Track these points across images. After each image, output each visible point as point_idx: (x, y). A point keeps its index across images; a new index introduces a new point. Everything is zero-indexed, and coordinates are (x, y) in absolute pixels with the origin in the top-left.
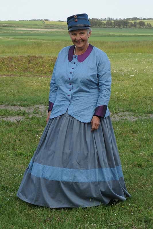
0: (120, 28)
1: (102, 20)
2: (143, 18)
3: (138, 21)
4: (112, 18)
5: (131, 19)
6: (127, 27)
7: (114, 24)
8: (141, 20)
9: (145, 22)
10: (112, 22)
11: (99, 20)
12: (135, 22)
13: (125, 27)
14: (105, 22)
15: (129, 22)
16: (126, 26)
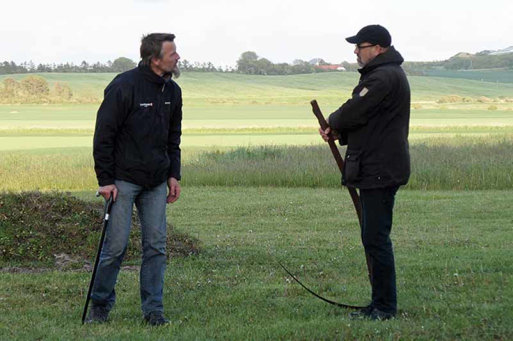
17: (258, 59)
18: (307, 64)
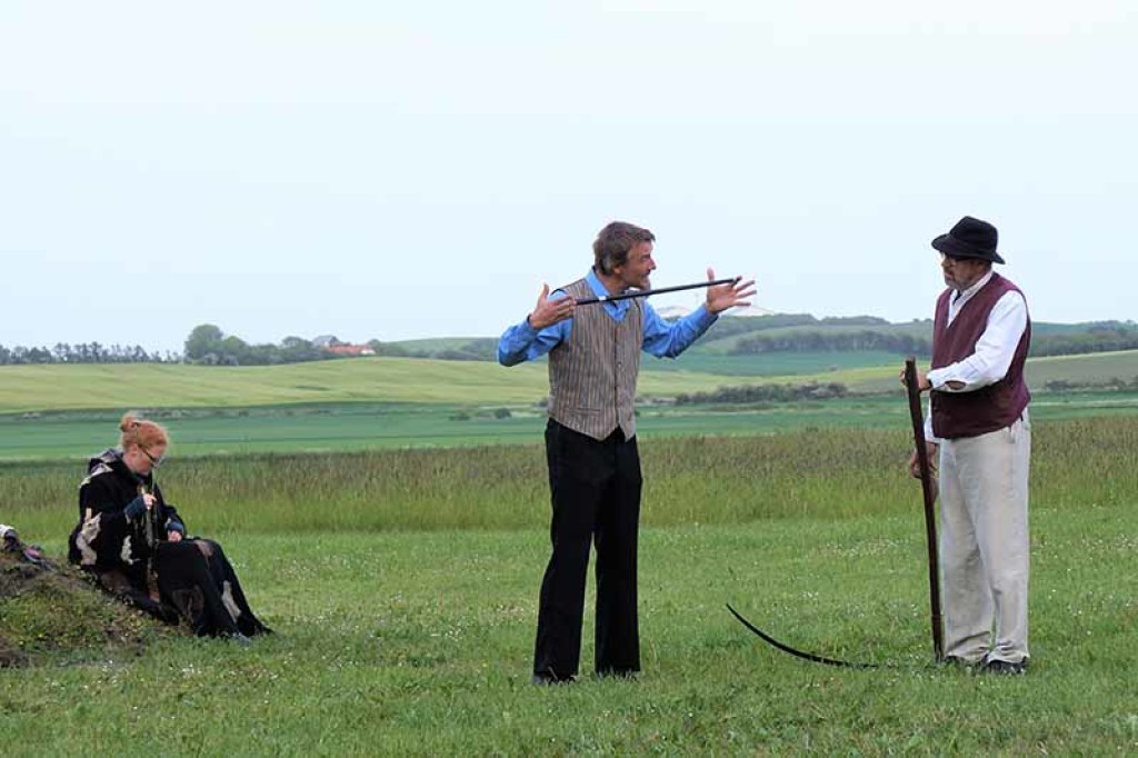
17: (223, 338)
18: (308, 344)
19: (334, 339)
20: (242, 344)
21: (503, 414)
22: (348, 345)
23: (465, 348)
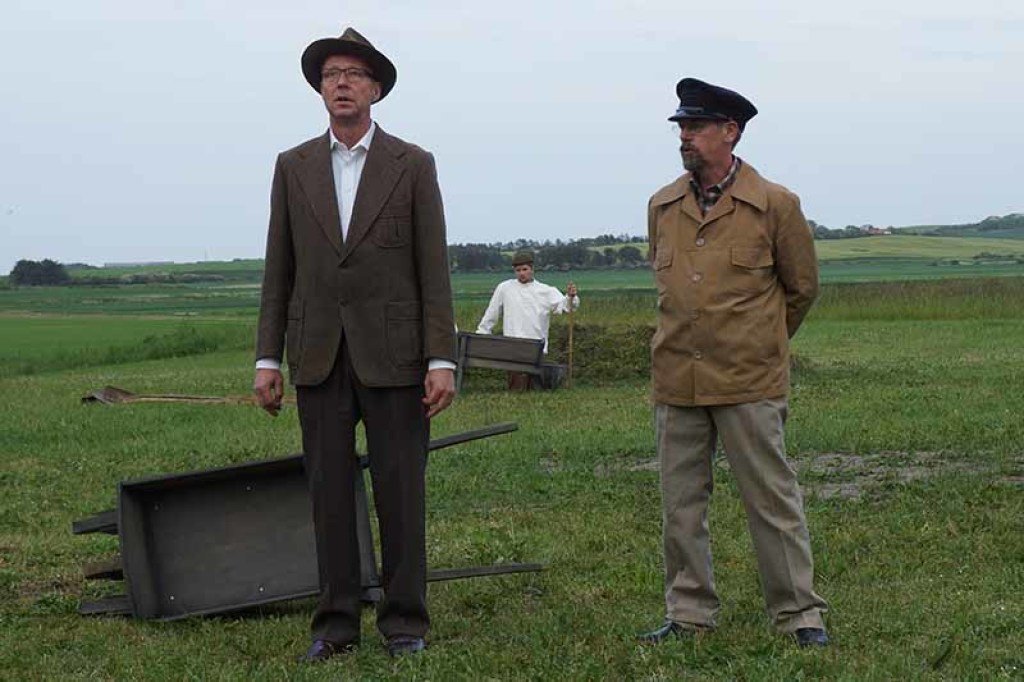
0: (560, 270)
1: (499, 250)
2: (631, 236)
3: (617, 247)
4: (534, 240)
5: (593, 240)
6: (584, 266)
7: (540, 259)
8: (627, 242)
9: (640, 249)
10: (532, 253)
11: (492, 247)
12: (608, 251)
13: (578, 266)
14: (511, 254)
15: (588, 251)
16: (580, 263)
18: (858, 229)
19: (871, 227)
20: (826, 230)
21: (955, 263)
22: (877, 229)
23: (937, 230)
